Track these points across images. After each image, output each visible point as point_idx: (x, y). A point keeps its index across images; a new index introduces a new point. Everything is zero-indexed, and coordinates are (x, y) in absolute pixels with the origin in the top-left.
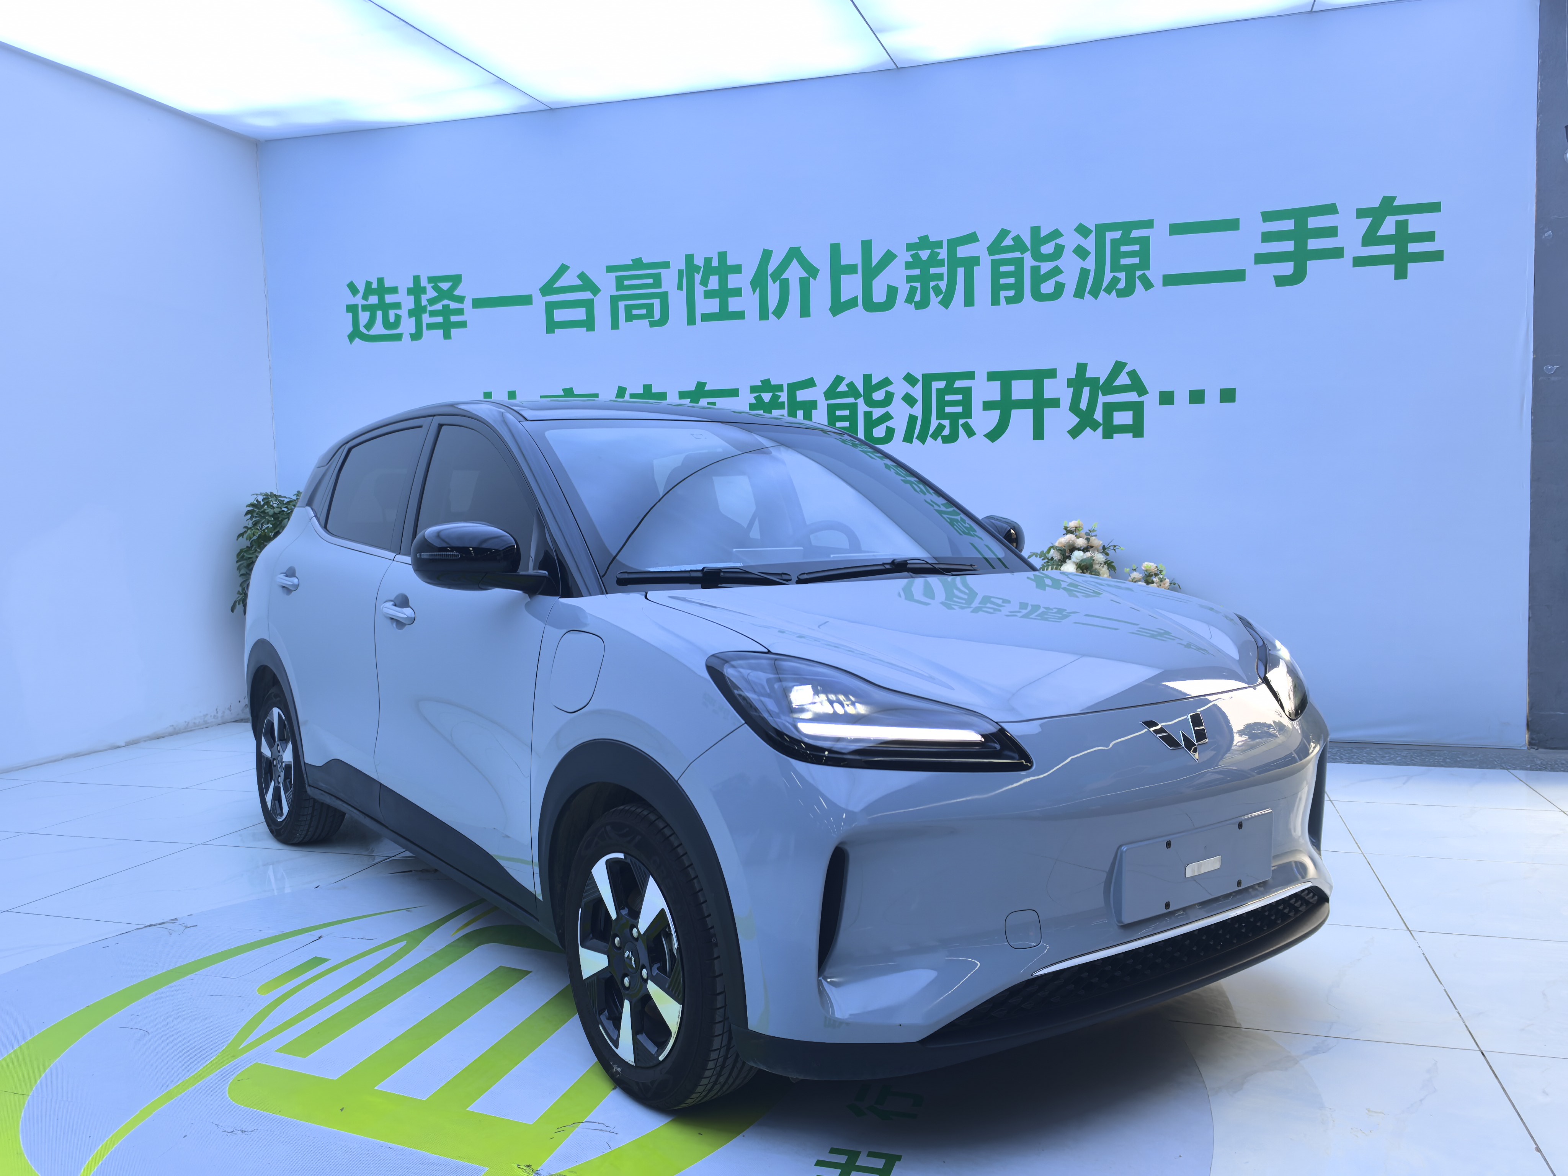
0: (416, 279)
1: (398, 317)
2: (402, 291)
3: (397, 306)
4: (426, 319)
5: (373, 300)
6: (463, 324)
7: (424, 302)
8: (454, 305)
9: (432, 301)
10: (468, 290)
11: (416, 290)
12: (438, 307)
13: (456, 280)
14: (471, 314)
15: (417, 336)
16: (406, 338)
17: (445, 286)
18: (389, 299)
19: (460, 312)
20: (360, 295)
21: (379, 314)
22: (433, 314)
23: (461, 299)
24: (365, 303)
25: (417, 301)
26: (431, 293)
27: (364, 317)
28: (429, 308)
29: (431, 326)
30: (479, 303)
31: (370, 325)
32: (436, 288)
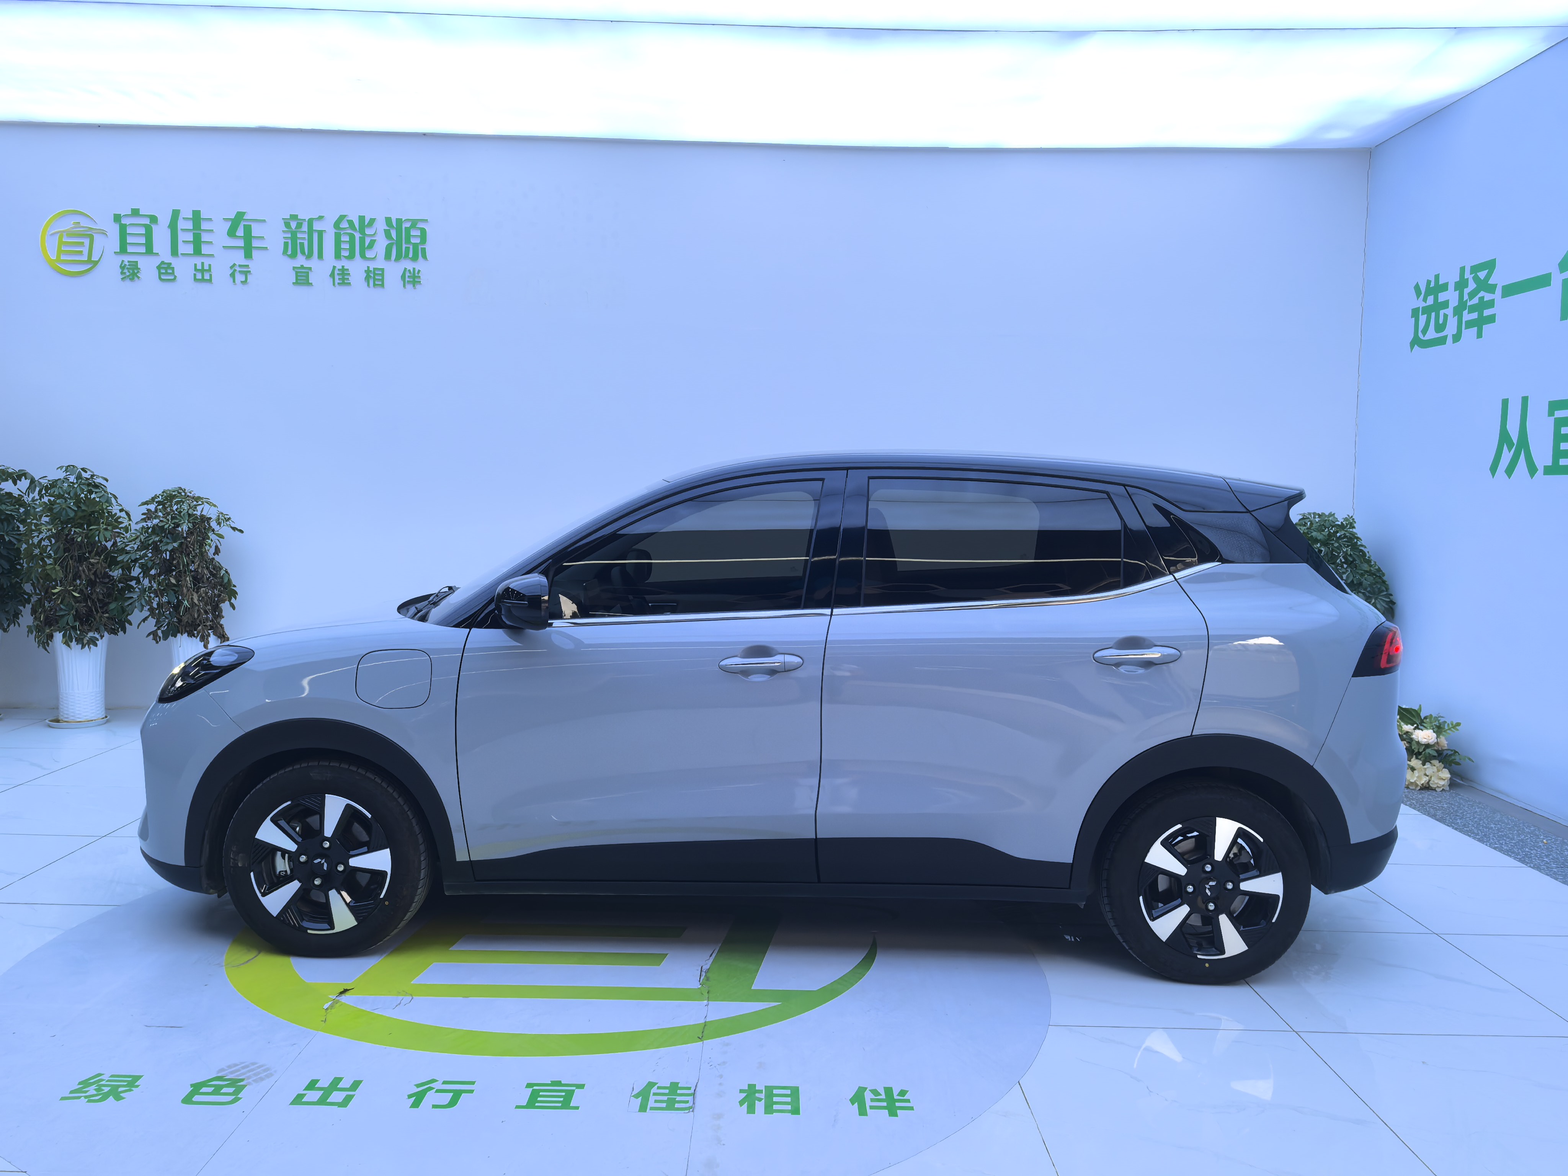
0: (1462, 269)
1: (1446, 316)
2: (1451, 287)
3: (1445, 304)
4: (1467, 316)
5: (1430, 300)
6: (1492, 319)
7: (1466, 297)
8: (1488, 297)
9: (1472, 295)
10: (1499, 278)
11: (1461, 285)
12: (1475, 301)
13: (1490, 265)
14: (1502, 307)
15: (1457, 338)
16: (1450, 340)
17: (1482, 275)
18: (1442, 297)
19: (1491, 303)
20: (1422, 296)
21: (1433, 314)
22: (1472, 309)
23: (1492, 289)
24: (1424, 305)
25: (1461, 296)
26: (1472, 286)
27: (1423, 319)
28: (1469, 304)
29: (1470, 324)
30: (1510, 290)
31: (1424, 332)
32: (1476, 279)
